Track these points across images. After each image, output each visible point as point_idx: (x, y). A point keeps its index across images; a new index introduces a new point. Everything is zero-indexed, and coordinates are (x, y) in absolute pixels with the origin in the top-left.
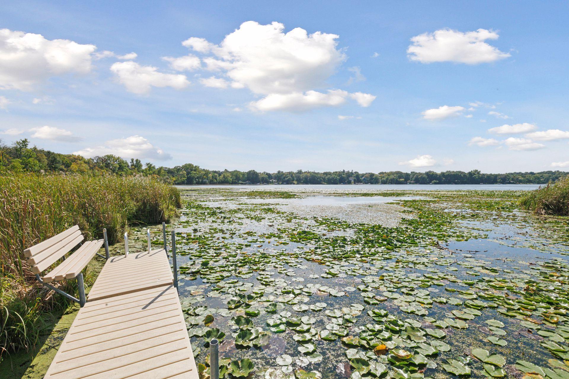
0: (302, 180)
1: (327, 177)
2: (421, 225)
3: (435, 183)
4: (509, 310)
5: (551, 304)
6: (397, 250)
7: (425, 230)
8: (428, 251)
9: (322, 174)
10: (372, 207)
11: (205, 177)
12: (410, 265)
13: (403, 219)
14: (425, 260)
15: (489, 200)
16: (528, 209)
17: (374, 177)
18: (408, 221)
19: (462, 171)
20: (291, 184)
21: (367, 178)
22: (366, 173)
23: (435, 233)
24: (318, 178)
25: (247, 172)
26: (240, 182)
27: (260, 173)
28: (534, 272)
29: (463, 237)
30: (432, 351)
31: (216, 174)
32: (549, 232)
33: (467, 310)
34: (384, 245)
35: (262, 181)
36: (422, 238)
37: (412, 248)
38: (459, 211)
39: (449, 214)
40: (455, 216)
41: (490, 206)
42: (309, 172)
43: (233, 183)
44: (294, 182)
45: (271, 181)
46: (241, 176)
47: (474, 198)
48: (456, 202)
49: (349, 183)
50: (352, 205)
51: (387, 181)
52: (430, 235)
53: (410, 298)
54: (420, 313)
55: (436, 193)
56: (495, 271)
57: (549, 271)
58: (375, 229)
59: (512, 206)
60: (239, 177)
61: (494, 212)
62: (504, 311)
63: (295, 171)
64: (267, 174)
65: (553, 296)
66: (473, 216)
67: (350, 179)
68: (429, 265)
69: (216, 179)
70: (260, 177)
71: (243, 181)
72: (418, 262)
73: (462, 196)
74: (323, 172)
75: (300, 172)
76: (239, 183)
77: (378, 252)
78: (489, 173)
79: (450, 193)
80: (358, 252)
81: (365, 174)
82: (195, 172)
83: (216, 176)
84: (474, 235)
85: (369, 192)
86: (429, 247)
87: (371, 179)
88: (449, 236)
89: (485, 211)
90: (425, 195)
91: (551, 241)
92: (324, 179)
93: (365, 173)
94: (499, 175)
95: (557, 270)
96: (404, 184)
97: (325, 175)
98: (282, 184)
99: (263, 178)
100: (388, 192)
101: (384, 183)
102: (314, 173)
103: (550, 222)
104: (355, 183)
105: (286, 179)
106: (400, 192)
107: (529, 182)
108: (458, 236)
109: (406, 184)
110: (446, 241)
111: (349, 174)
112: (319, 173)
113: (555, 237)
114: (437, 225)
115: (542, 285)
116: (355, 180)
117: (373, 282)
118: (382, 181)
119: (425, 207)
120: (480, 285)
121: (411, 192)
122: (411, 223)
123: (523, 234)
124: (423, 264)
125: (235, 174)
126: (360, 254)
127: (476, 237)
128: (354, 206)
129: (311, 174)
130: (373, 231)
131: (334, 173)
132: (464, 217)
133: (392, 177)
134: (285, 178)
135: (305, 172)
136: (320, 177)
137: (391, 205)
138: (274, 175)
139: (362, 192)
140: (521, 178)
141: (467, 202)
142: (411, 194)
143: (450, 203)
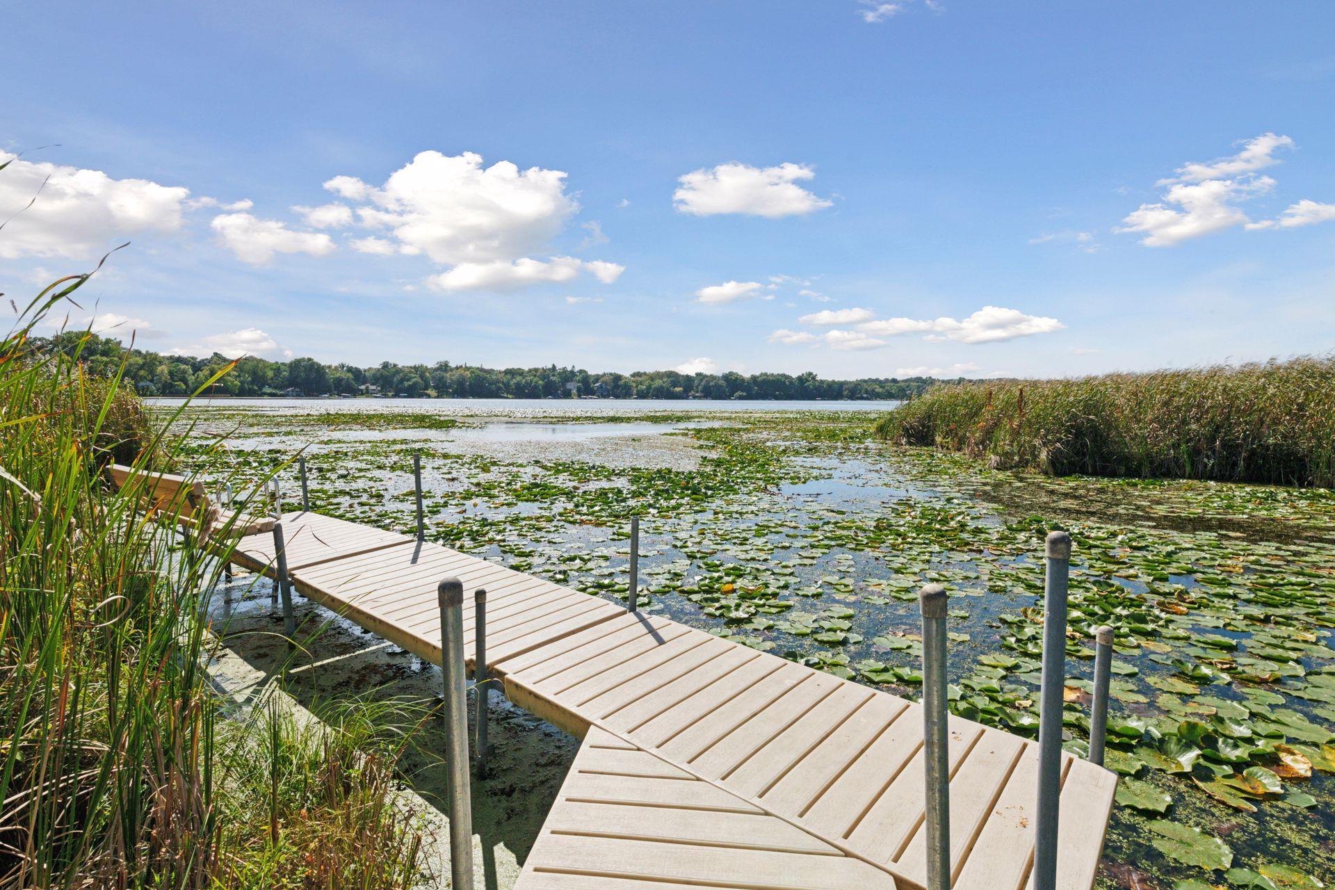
0: (450, 387)
1: (514, 381)
2: (735, 465)
3: (741, 398)
4: (857, 545)
5: (899, 535)
6: (710, 500)
7: (743, 472)
8: (755, 498)
9: (500, 372)
10: (639, 440)
11: (142, 373)
12: (735, 515)
13: (705, 458)
14: (753, 508)
15: (831, 426)
16: (886, 439)
17: (622, 382)
18: (712, 460)
19: (787, 373)
20: (420, 396)
21: (606, 383)
22: (605, 374)
23: (759, 475)
24: (490, 384)
25: (288, 361)
26: (267, 390)
27: (330, 367)
28: (885, 511)
29: (799, 478)
30: (782, 583)
31: (183, 367)
32: (908, 467)
33: (814, 550)
34: (688, 496)
35: (336, 388)
36: (742, 482)
37: (731, 496)
38: (788, 443)
39: (773, 448)
40: (784, 451)
41: (833, 436)
42: (467, 369)
43: (242, 393)
44: (429, 392)
45: (363, 387)
46: (270, 374)
47: (808, 424)
48: (781, 431)
49: (567, 395)
50: (598, 439)
51: (648, 393)
52: (752, 478)
53: (744, 548)
54: (761, 559)
55: (746, 415)
56: (843, 513)
57: (901, 508)
58: (663, 474)
59: (864, 434)
60: (264, 376)
61: (839, 444)
62: (853, 546)
63: (431, 364)
64: (350, 369)
65: (902, 529)
66: (809, 450)
67: (569, 386)
68: (761, 514)
69: (185, 381)
70: (331, 376)
71: (275, 388)
72: (744, 511)
73: (790, 420)
74: (503, 369)
75: (444, 367)
76: (265, 394)
77: (682, 505)
78: (830, 379)
79: (771, 415)
80: (650, 506)
81: (602, 376)
82: (105, 359)
83: (184, 372)
84: (814, 474)
85: (619, 415)
86: (755, 493)
87: (616, 387)
88: (780, 478)
89: (827, 443)
90: (729, 419)
91: (909, 477)
92: (507, 385)
93: (601, 373)
94: (846, 383)
95: (910, 506)
96: (683, 398)
97: (509, 376)
98: (396, 396)
99: (339, 380)
100: (658, 414)
101: (642, 395)
102: (482, 370)
103: (910, 455)
104: (579, 397)
105: (406, 384)
106: (679, 414)
107: (889, 396)
108: (792, 478)
109: (687, 398)
110: (778, 485)
111: (568, 376)
112: (493, 370)
113: (914, 472)
114: (760, 465)
115: (893, 521)
116: (579, 390)
117: (691, 536)
118: (638, 391)
119: (734, 440)
120: (826, 527)
121: (702, 414)
122: (718, 463)
123: (877, 471)
124: (752, 512)
125: (248, 367)
126: (655, 508)
127: (816, 478)
128: (605, 441)
129: (472, 372)
130: (663, 478)
131: (530, 371)
132: (797, 453)
133: (658, 383)
134: (402, 381)
135: (457, 368)
136: (498, 381)
137: (674, 437)
138: (373, 372)
139: (605, 415)
140: (879, 390)
141: (798, 430)
142: (701, 417)
143: (772, 433)
